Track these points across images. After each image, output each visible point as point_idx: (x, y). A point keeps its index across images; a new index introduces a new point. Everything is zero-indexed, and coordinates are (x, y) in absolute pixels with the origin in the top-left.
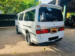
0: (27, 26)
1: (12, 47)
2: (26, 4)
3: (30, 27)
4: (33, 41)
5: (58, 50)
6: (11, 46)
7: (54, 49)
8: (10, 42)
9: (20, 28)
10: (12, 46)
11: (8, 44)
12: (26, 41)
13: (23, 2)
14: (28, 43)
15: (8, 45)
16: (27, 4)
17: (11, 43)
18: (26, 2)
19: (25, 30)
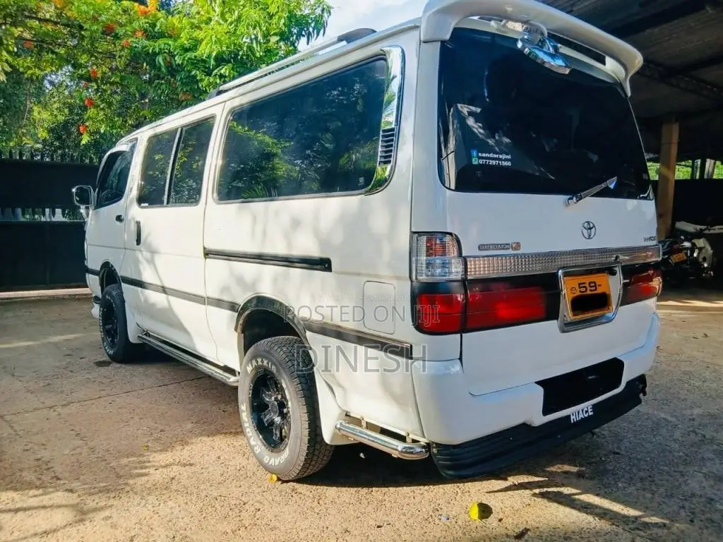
0: (261, 258)
1: (82, 514)
2: (194, 48)
3: (323, 264)
4: (358, 422)
5: (632, 512)
6: (73, 499)
7: (586, 508)
8: (45, 455)
9: (164, 290)
10: (91, 503)
11: (30, 486)
12: (254, 439)
13: (162, 35)
14: (277, 460)
15: (30, 498)
16: (203, 51)
17: (58, 469)
18: (198, 34)
19: (241, 300)
